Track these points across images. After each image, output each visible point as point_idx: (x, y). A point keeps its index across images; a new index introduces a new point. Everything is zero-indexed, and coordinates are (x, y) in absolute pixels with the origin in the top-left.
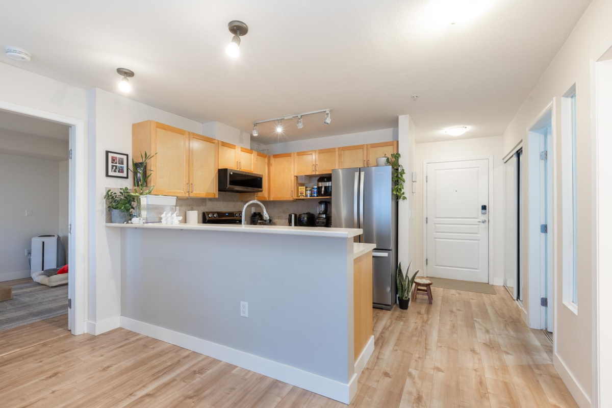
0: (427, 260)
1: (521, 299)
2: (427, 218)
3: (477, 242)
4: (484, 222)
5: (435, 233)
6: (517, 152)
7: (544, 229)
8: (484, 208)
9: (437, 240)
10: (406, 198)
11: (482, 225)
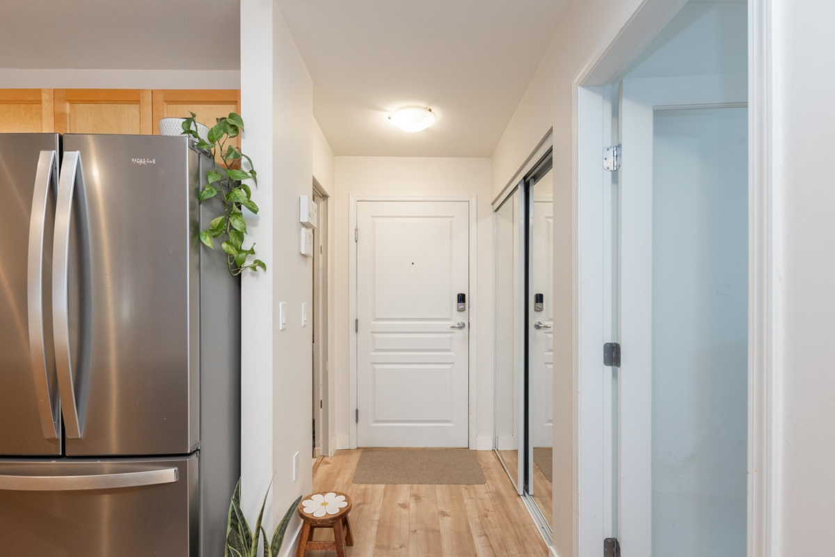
0: (357, 411)
1: (531, 491)
2: (357, 321)
3: (449, 366)
4: (461, 327)
5: (372, 354)
6: (525, 178)
7: (613, 354)
8: (462, 298)
9: (377, 366)
10: (263, 266)
11: (459, 333)
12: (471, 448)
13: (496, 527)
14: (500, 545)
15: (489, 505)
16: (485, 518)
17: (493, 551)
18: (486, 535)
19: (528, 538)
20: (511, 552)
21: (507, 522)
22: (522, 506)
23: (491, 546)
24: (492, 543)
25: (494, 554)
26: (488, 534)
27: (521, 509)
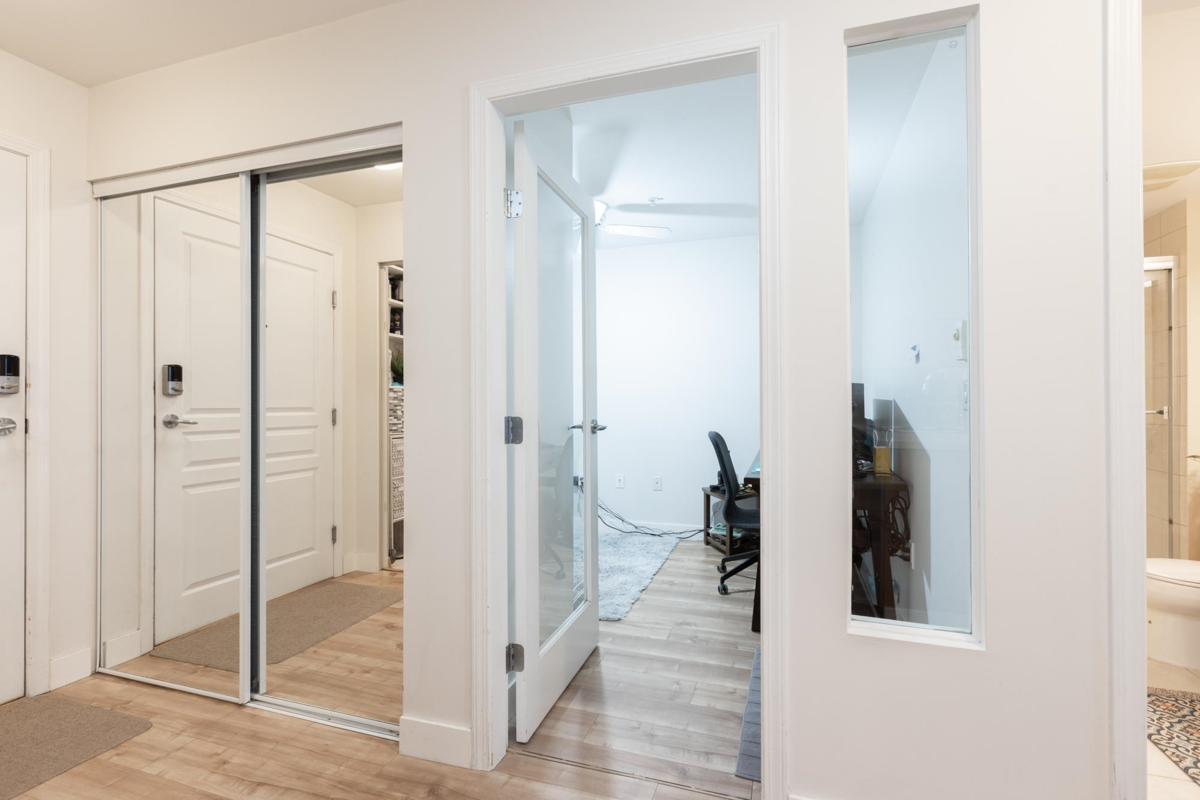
12: (33, 692)
13: (263, 764)
14: (299, 778)
15: (208, 747)
16: (226, 766)
17: (302, 791)
18: (260, 784)
19: (329, 743)
20: (327, 772)
21: (271, 746)
22: (266, 715)
23: (287, 789)
24: (283, 785)
25: (308, 793)
26: (261, 780)
27: (270, 719)
